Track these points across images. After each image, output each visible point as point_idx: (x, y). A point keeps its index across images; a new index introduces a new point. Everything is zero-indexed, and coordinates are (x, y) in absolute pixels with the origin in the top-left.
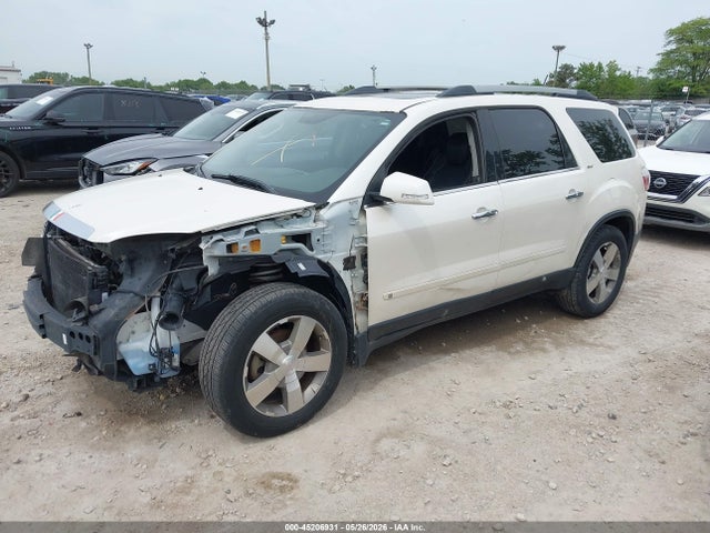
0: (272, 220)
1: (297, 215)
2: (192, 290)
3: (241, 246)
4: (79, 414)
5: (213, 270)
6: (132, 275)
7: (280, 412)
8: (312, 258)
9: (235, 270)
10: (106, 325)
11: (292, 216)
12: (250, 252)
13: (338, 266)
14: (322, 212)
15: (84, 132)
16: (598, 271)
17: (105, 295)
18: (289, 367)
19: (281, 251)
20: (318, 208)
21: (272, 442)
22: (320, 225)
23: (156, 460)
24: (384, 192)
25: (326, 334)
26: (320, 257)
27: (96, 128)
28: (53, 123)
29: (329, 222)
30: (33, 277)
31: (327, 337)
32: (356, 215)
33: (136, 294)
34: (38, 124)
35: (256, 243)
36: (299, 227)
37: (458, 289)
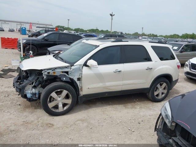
0: (60, 68)
1: (66, 67)
2: (41, 81)
3: (51, 73)
4: (20, 105)
5: (45, 77)
6: (30, 77)
7: (57, 111)
8: (68, 77)
9: (50, 78)
10: (23, 86)
11: (65, 67)
12: (53, 74)
13: (76, 80)
14: (72, 67)
15: (53, 43)
16: (159, 90)
17: (25, 80)
18: (60, 101)
19: (61, 75)
20: (71, 66)
21: (54, 117)
22: (71, 70)
23: (28, 116)
24: (88, 64)
25: (70, 95)
26: (70, 77)
27: (56, 42)
28: (46, 40)
29: (73, 69)
30: (18, 75)
31: (71, 96)
32: (81, 68)
33: (30, 81)
34: (43, 40)
35: (54, 73)
36: (66, 70)
37: (109, 89)
